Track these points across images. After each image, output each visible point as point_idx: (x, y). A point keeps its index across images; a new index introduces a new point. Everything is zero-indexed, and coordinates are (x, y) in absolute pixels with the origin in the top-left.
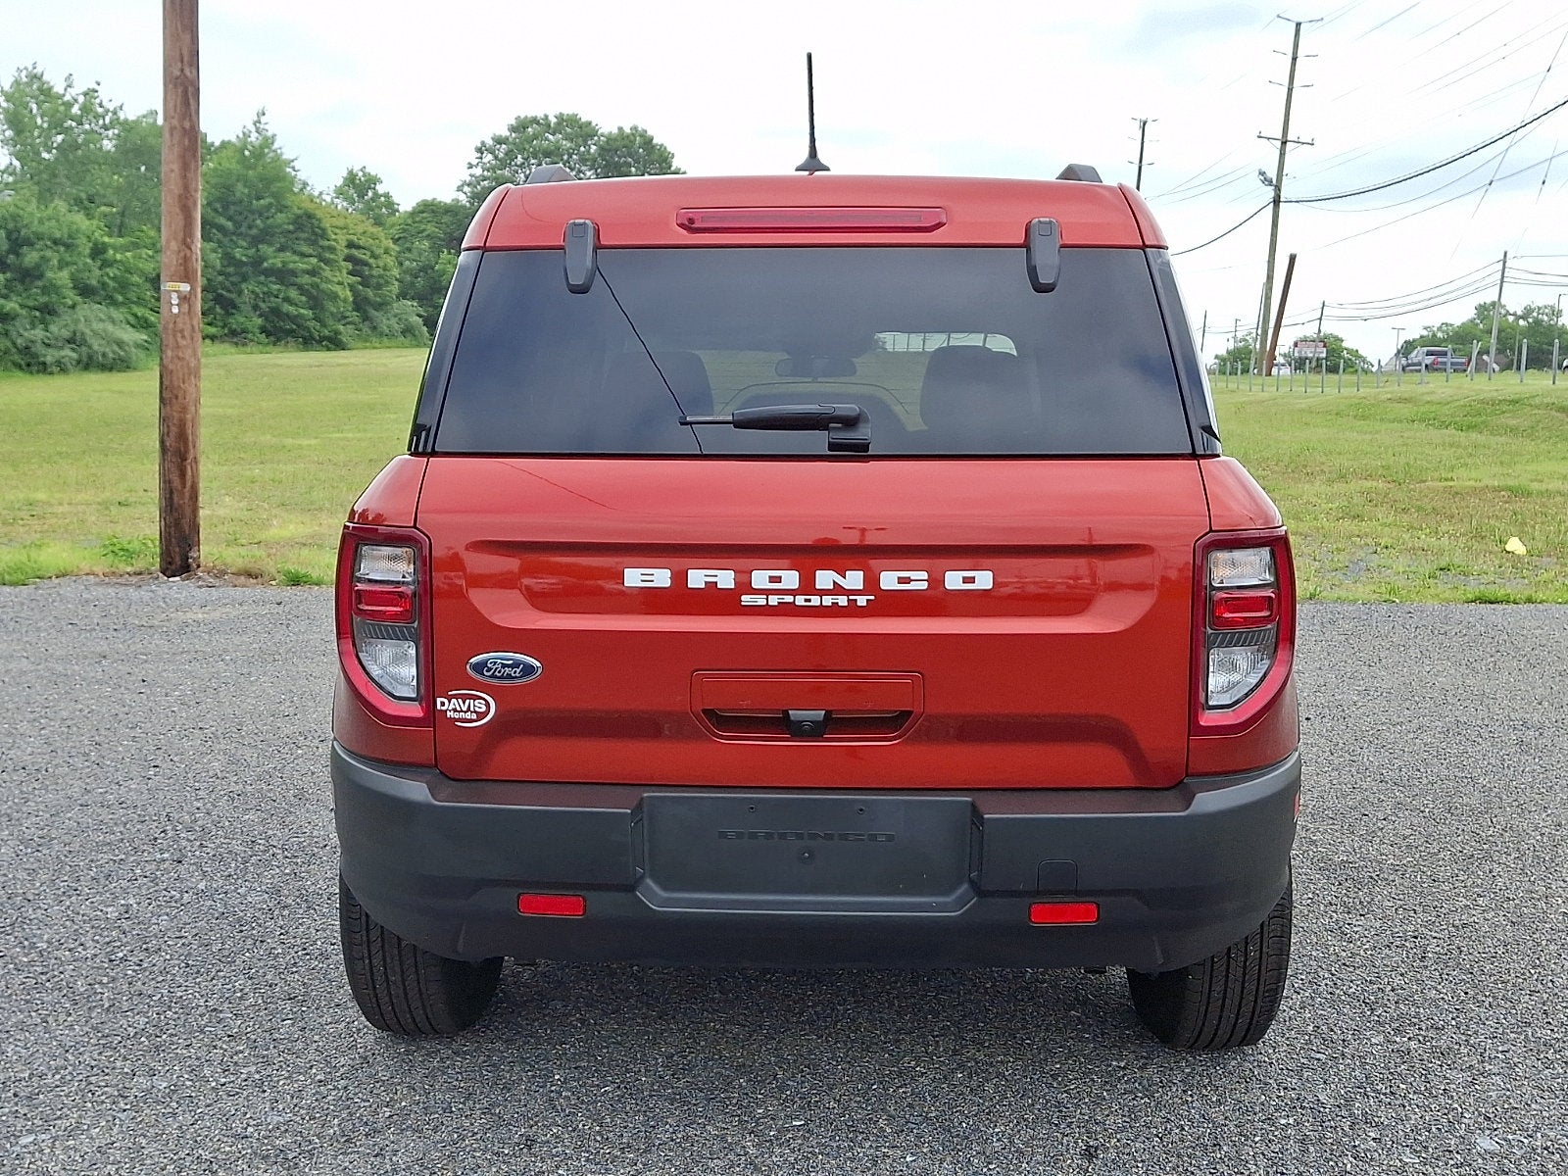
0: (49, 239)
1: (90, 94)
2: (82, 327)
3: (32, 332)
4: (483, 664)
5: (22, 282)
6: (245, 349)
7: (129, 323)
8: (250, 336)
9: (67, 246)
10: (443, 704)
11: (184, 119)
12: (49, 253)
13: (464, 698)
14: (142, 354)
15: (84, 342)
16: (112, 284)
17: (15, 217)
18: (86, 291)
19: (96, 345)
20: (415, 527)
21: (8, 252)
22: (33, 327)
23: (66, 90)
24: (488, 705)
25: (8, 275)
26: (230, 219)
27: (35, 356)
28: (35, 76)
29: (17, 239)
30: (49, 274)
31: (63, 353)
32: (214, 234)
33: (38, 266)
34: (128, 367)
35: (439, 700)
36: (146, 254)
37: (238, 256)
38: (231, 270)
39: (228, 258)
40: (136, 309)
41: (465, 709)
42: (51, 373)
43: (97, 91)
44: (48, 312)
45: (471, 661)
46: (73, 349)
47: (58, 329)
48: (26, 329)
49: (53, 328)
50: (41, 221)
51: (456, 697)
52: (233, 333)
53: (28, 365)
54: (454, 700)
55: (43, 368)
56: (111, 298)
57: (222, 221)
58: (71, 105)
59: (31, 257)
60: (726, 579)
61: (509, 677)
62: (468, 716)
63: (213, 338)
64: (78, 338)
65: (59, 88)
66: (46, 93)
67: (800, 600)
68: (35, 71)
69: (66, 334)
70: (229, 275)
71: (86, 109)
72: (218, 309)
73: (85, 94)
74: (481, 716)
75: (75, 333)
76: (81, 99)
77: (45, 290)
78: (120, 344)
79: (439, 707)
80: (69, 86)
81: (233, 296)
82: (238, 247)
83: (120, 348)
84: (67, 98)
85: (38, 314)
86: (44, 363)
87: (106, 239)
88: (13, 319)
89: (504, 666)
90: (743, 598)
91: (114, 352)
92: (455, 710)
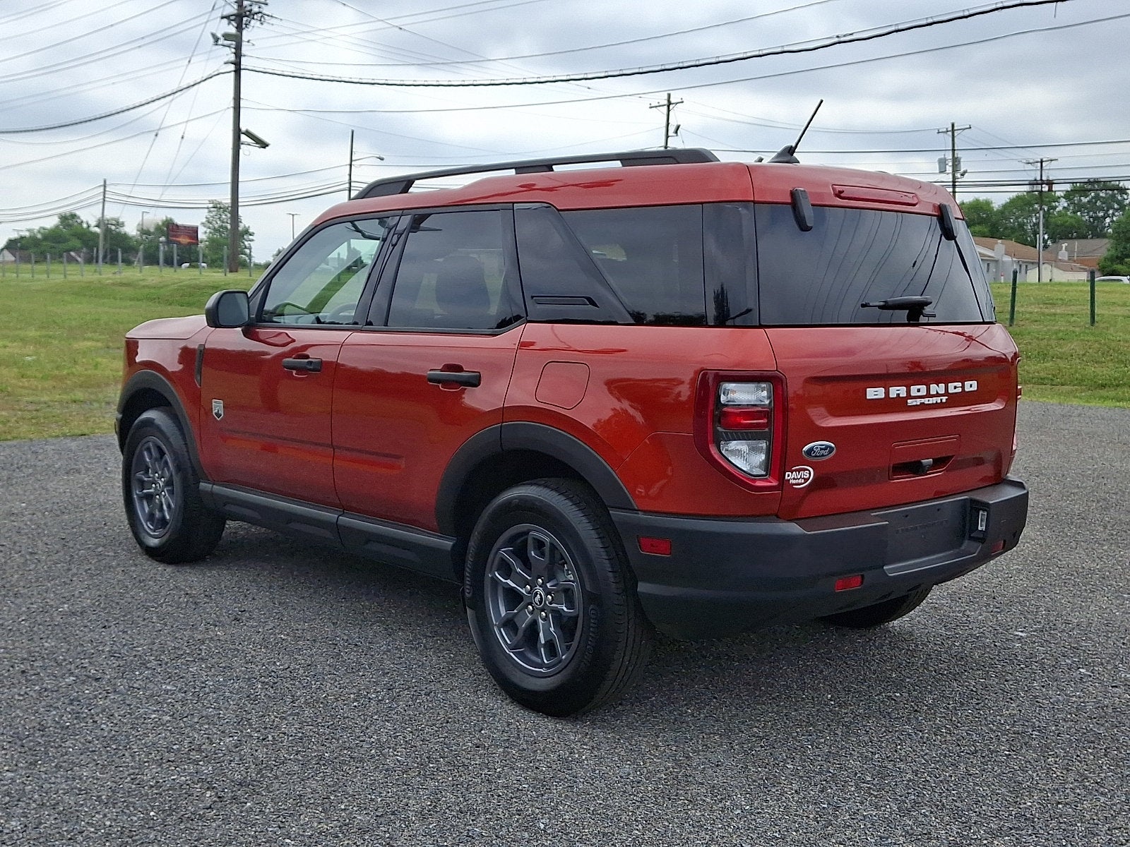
4: (811, 449)
10: (789, 476)
13: (799, 470)
20: (777, 370)
24: (810, 474)
35: (787, 473)
41: (799, 477)
45: (804, 449)
51: (796, 470)
54: (794, 473)
60: (902, 391)
61: (823, 455)
62: (800, 481)
67: (926, 401)
74: (806, 480)
79: (786, 477)
89: (821, 449)
90: (909, 401)
92: (794, 479)
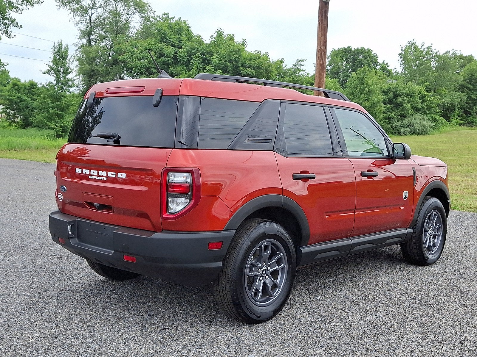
0: (406, 94)
1: (429, 48)
2: (413, 121)
3: (397, 123)
5: (396, 107)
6: (472, 128)
7: (429, 120)
8: (474, 124)
9: (411, 96)
10: (58, 196)
11: (320, 61)
12: (405, 98)
14: (432, 130)
15: (413, 126)
16: (425, 107)
17: (396, 88)
18: (417, 110)
19: (417, 127)
21: (393, 99)
22: (398, 121)
23: (421, 47)
24: (62, 197)
25: (392, 105)
26: (472, 85)
27: (397, 130)
28: (413, 43)
29: (396, 94)
30: (404, 105)
31: (406, 129)
32: (466, 90)
33: (401, 102)
34: (426, 134)
36: (438, 97)
37: (473, 97)
38: (470, 102)
39: (469, 98)
40: (433, 115)
42: (402, 135)
43: (431, 47)
44: (403, 116)
46: (410, 128)
47: (405, 122)
48: (396, 122)
49: (404, 121)
50: (404, 89)
52: (469, 123)
53: (395, 133)
55: (400, 134)
56: (425, 112)
57: (469, 86)
58: (423, 52)
59: (399, 100)
60: (88, 172)
62: (60, 199)
63: (460, 124)
64: (411, 125)
65: (420, 47)
66: (416, 48)
68: (414, 42)
69: (408, 123)
70: (469, 103)
71: (427, 53)
72: (464, 115)
73: (427, 48)
75: (411, 123)
76: (426, 50)
77: (403, 110)
78: (424, 126)
80: (422, 46)
81: (470, 110)
82: (474, 94)
83: (424, 128)
84: (422, 49)
85: (400, 117)
86: (400, 132)
87: (426, 93)
88: (392, 119)
90: (90, 176)
91: (422, 129)
